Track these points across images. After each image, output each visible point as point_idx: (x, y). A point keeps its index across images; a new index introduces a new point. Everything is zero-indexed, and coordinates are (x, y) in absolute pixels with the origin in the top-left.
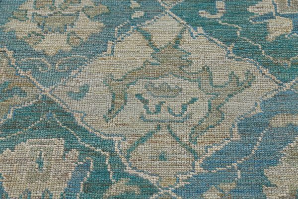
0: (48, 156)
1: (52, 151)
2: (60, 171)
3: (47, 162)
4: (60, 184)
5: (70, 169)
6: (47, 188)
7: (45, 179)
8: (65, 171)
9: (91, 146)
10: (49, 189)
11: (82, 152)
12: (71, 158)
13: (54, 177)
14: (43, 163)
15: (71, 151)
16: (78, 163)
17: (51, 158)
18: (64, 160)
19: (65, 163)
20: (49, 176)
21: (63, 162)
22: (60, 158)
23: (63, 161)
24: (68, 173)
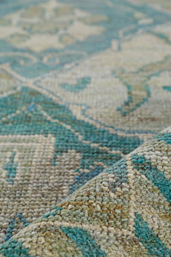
0: (25, 159)
1: (34, 152)
2: (47, 183)
3: (23, 167)
4: (46, 204)
5: (66, 180)
6: (20, 211)
7: (17, 195)
8: (57, 182)
9: (102, 146)
10: (24, 214)
11: (86, 154)
12: (67, 163)
13: (35, 192)
14: (15, 169)
15: (67, 152)
16: (81, 170)
17: (31, 162)
18: (54, 165)
19: (57, 171)
20: (26, 191)
21: (52, 169)
22: (48, 163)
23: (53, 167)
24: (62, 185)
